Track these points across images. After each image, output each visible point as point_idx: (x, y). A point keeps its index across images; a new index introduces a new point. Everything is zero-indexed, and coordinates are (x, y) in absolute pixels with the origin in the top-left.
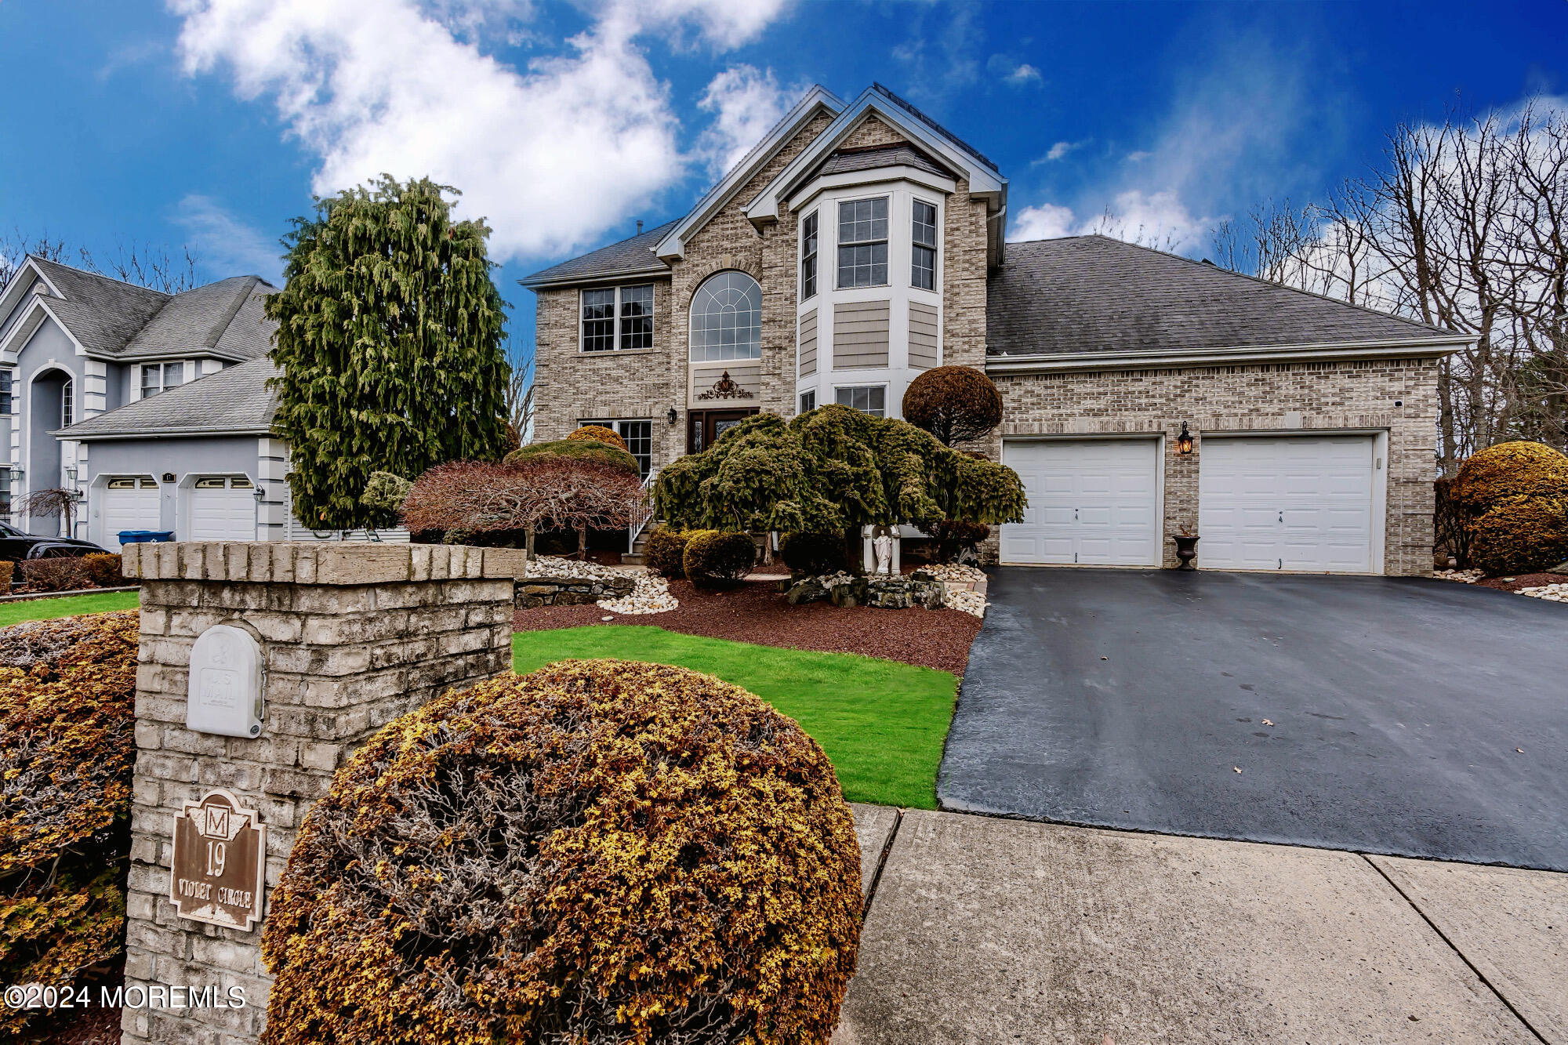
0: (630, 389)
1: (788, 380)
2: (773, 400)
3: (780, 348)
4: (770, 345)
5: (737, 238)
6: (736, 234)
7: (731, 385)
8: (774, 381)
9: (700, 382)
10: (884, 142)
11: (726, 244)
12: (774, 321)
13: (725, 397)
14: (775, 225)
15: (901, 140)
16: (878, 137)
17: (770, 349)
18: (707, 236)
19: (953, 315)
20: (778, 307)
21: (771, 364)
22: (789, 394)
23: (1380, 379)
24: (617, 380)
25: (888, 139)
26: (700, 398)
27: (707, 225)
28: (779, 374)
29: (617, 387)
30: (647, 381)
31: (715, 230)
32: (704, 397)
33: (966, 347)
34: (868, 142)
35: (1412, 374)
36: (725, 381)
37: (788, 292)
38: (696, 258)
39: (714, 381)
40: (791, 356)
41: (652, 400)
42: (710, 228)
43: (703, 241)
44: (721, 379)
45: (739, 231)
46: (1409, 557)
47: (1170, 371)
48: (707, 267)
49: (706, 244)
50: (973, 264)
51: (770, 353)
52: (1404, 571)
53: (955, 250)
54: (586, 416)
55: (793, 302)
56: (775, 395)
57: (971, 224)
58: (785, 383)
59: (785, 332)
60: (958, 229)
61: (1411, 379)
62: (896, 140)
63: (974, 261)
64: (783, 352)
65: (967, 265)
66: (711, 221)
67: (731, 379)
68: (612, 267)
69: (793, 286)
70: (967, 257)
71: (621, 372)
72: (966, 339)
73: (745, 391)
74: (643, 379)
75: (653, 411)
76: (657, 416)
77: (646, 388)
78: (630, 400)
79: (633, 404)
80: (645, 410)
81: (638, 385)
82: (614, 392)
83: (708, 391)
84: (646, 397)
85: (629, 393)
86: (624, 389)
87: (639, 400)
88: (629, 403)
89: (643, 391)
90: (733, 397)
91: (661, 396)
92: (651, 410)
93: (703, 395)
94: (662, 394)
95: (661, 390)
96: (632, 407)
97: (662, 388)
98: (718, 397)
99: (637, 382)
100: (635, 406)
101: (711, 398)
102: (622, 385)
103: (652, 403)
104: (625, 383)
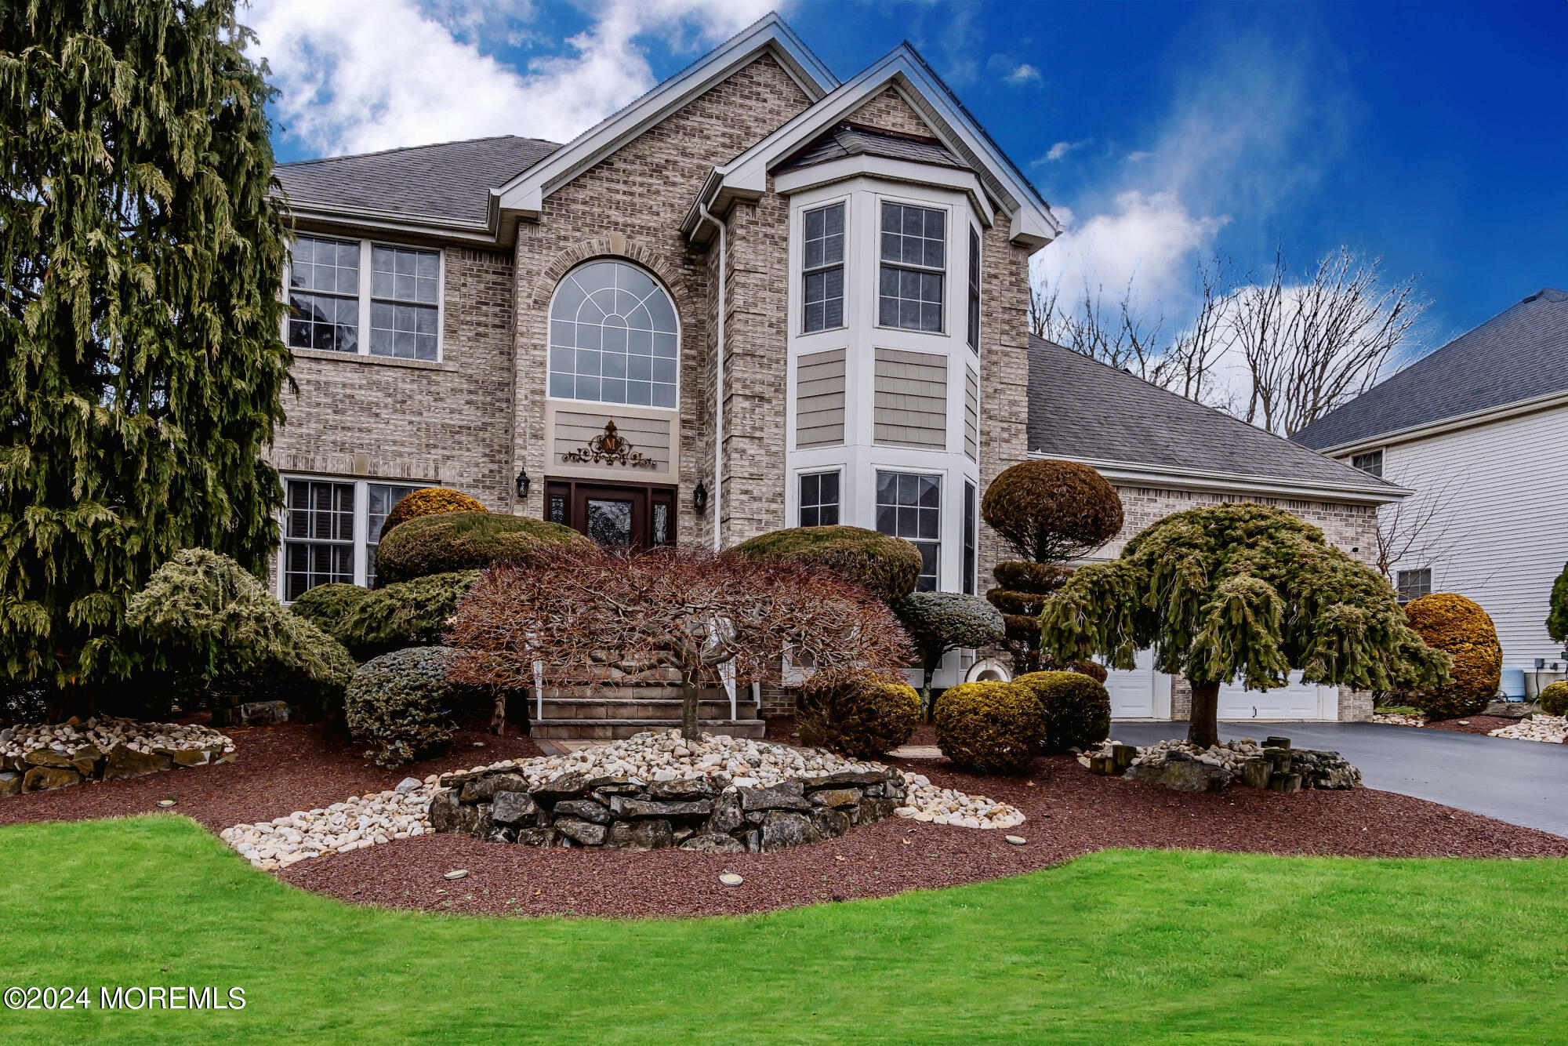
0: (395, 427)
1: (774, 449)
2: (752, 477)
3: (762, 399)
4: (748, 392)
5: (635, 211)
6: (633, 204)
7: (619, 443)
8: (752, 449)
9: (565, 433)
10: (906, 130)
11: (616, 215)
12: (753, 356)
13: (610, 462)
14: (754, 207)
15: (928, 135)
16: (899, 120)
17: (746, 397)
18: (581, 195)
19: (990, 390)
20: (762, 337)
21: (748, 422)
22: (776, 471)
23: (1339, 523)
24: (367, 408)
25: (911, 128)
26: (565, 459)
27: (583, 176)
28: (760, 439)
29: (367, 421)
30: (427, 417)
31: (595, 188)
32: (571, 458)
33: (1006, 435)
34: (887, 122)
35: (1360, 521)
36: (611, 436)
37: (774, 315)
38: (562, 226)
39: (591, 435)
40: (777, 414)
41: (440, 451)
42: (588, 182)
43: (574, 201)
44: (602, 433)
45: (637, 200)
46: (1357, 703)
47: (1181, 492)
48: (583, 244)
49: (580, 207)
50: (1013, 327)
51: (747, 404)
52: (1355, 716)
53: (993, 303)
54: (301, 467)
55: (782, 333)
56: (754, 470)
57: (1012, 274)
58: (769, 453)
59: (768, 375)
60: (996, 277)
61: (1360, 526)
62: (921, 132)
63: (1015, 323)
64: (766, 406)
65: (1007, 327)
66: (590, 171)
67: (620, 434)
68: (363, 204)
69: (782, 307)
70: (1006, 317)
71: (375, 396)
72: (1005, 425)
73: (643, 457)
74: (421, 414)
75: (441, 471)
76: (450, 480)
77: (428, 430)
78: (394, 448)
79: (401, 455)
80: (426, 468)
81: (411, 423)
82: (360, 430)
83: (580, 450)
84: (427, 446)
85: (392, 434)
86: (381, 426)
87: (414, 450)
88: (393, 452)
89: (422, 434)
90: (624, 464)
91: (457, 447)
92: (436, 469)
93: (570, 454)
94: (460, 443)
95: (456, 436)
96: (399, 460)
97: (458, 433)
98: (597, 461)
99: (408, 417)
100: (406, 460)
101: (585, 461)
102: (378, 420)
103: (440, 457)
104: (383, 416)
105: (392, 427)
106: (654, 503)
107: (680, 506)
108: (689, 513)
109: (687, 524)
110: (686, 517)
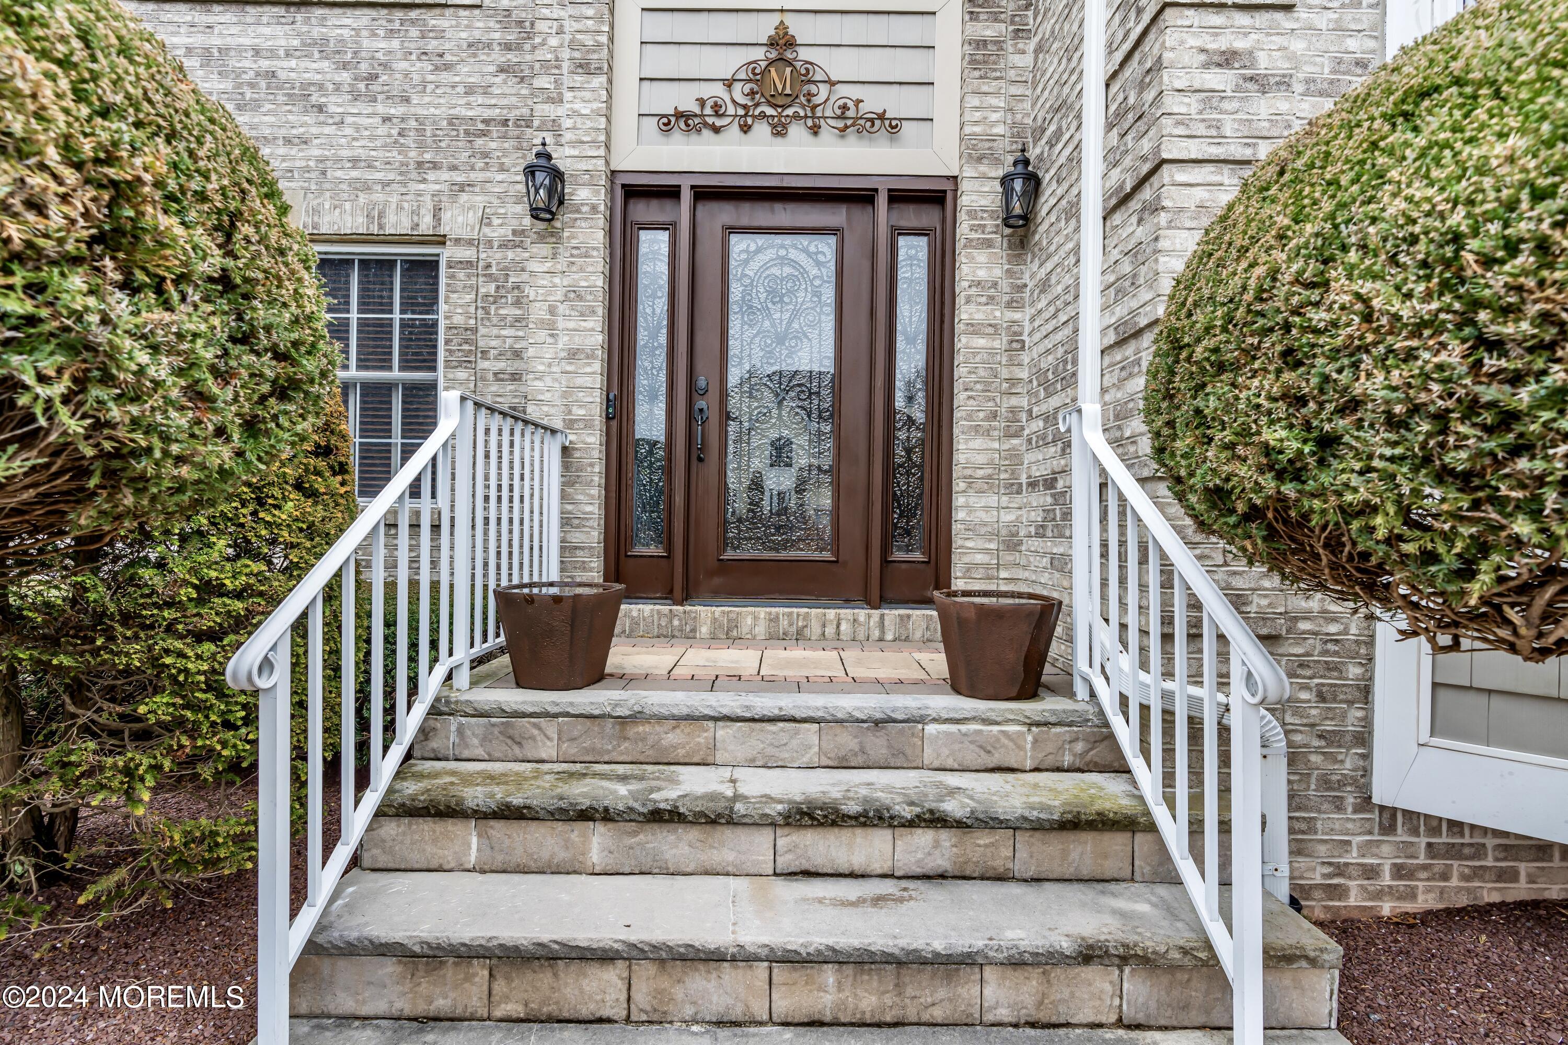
0: (356, 130)
7: (803, 77)
9: (665, 62)
13: (779, 130)
26: (667, 127)
30: (423, 106)
32: (681, 123)
36: (781, 63)
39: (732, 62)
41: (445, 175)
44: (759, 55)
67: (805, 55)
73: (864, 108)
74: (407, 100)
75: (446, 216)
76: (465, 234)
77: (420, 132)
78: (355, 174)
79: (366, 187)
80: (415, 212)
81: (387, 119)
82: (288, 141)
83: (702, 102)
84: (420, 164)
85: (350, 146)
86: (327, 130)
87: (391, 176)
88: (352, 182)
89: (409, 141)
90: (815, 130)
91: (480, 164)
92: (437, 212)
93: (679, 115)
94: (485, 155)
95: (479, 142)
96: (363, 198)
97: (484, 133)
98: (746, 129)
99: (380, 108)
100: (378, 197)
101: (716, 130)
102: (322, 118)
103: (445, 187)
104: (332, 109)
105: (348, 131)
106: (897, 232)
107: (964, 229)
108: (989, 244)
109: (982, 274)
110: (982, 256)
